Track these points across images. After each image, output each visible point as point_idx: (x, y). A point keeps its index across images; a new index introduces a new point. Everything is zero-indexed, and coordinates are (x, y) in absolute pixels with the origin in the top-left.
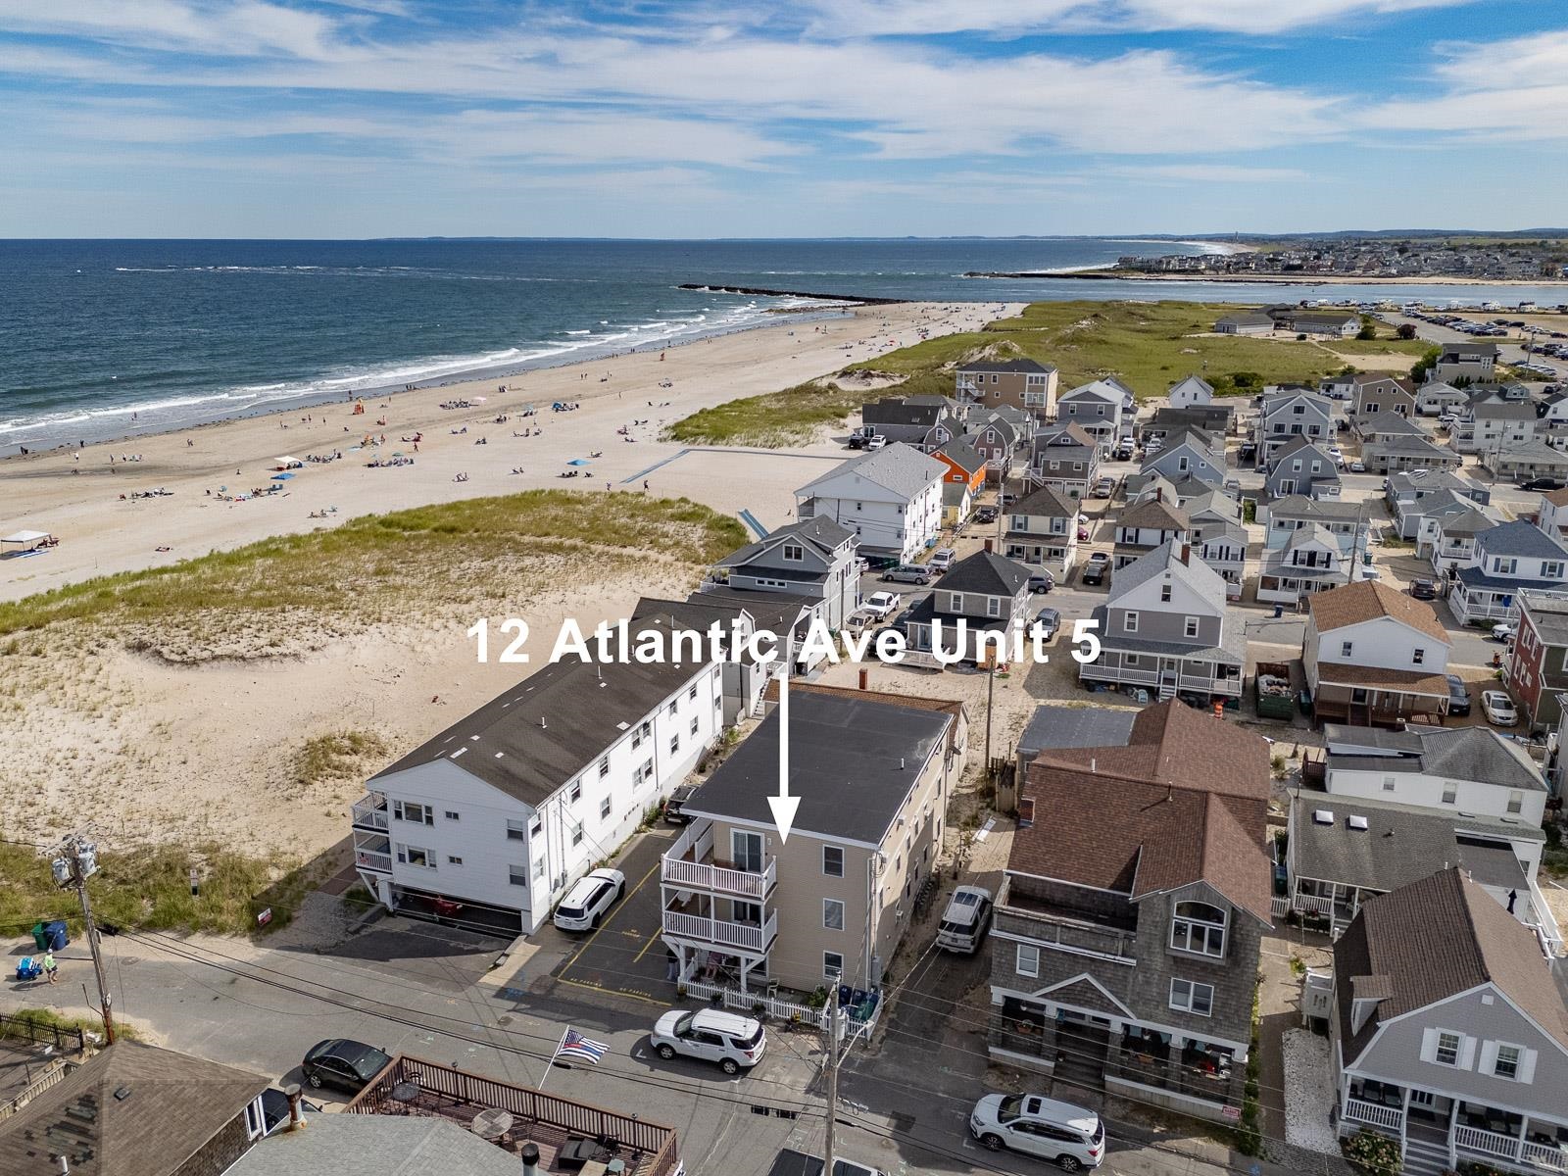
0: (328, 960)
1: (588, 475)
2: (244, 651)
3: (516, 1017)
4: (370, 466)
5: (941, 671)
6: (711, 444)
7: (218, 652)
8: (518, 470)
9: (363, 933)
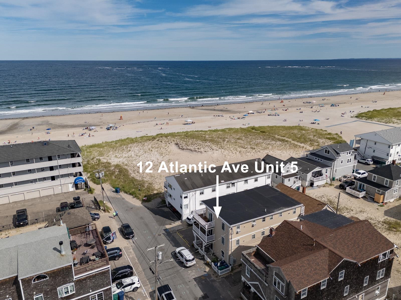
0: (148, 211)
1: (318, 124)
2: (192, 149)
3: (162, 235)
4: (269, 115)
5: (359, 198)
6: (366, 120)
7: (188, 148)
8: (301, 120)
9: (159, 209)
